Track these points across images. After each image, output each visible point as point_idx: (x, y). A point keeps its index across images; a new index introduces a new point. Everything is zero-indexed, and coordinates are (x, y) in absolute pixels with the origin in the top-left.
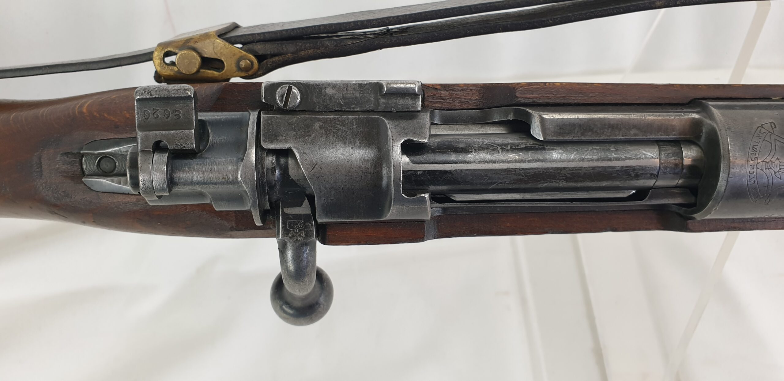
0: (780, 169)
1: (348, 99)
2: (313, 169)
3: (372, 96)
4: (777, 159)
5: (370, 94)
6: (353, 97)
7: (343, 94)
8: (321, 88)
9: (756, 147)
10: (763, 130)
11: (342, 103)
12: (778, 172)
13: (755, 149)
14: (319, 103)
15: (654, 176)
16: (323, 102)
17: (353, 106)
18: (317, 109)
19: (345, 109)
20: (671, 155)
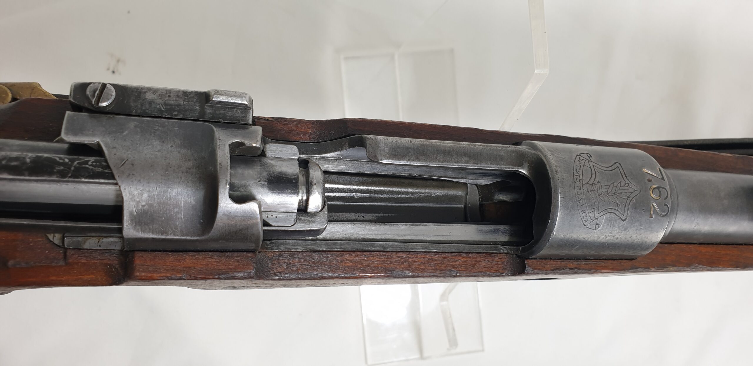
0: (602, 191)
1: (170, 105)
2: (123, 165)
3: (198, 104)
4: (599, 182)
5: (195, 102)
6: (176, 104)
7: (164, 100)
8: (140, 92)
10: (581, 158)
11: (163, 109)
12: (601, 194)
14: (136, 106)
16: (142, 106)
17: (175, 113)
18: (134, 113)
19: (166, 115)
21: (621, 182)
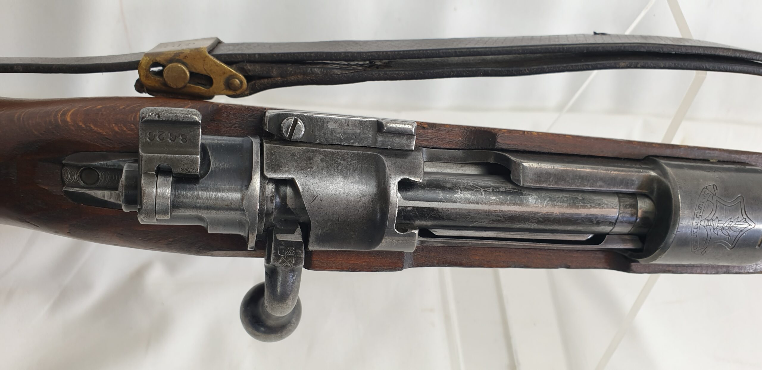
0: (718, 226)
1: (348, 134)
2: (313, 201)
3: (371, 133)
4: (717, 217)
5: (369, 131)
6: (353, 132)
7: (343, 129)
8: (323, 122)
9: (701, 206)
10: (707, 192)
11: (342, 138)
12: (716, 229)
13: (700, 208)
14: (320, 136)
15: (612, 224)
16: (325, 135)
17: (352, 141)
18: (318, 142)
19: (344, 143)
20: (628, 206)
21: (738, 218)
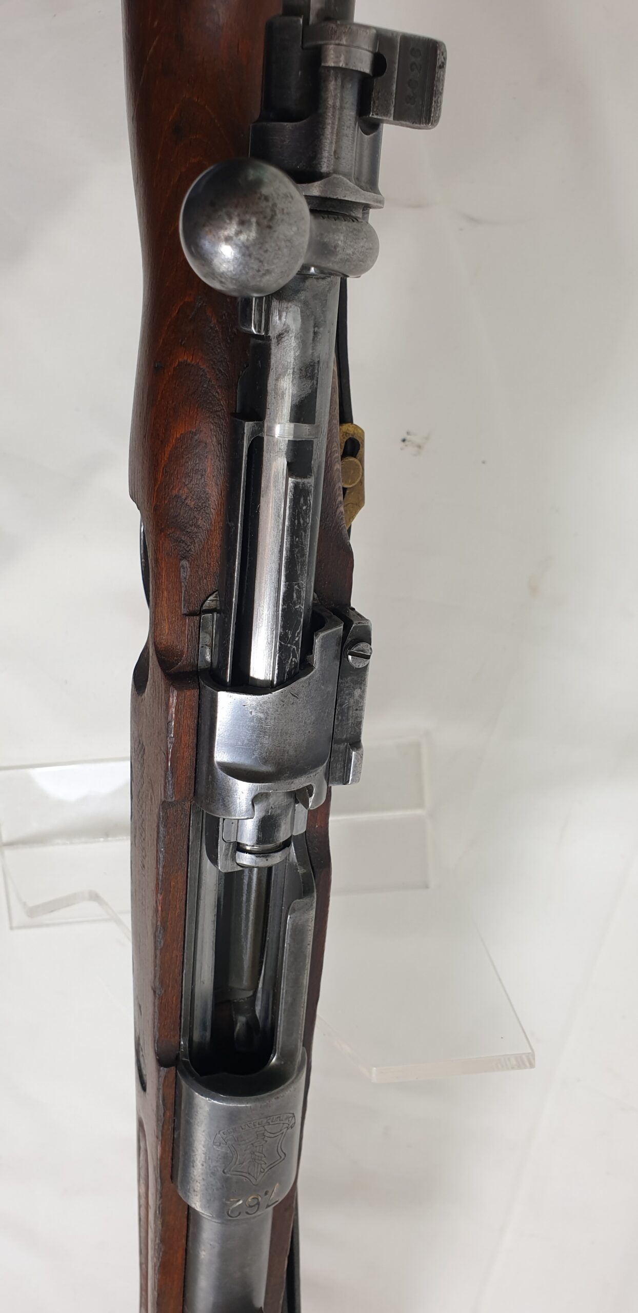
0: (256, 1147)
1: (348, 712)
2: (293, 695)
3: (348, 736)
4: (265, 1141)
5: (350, 733)
6: (350, 717)
7: (353, 706)
8: (361, 683)
10: (290, 1118)
11: (345, 706)
14: (347, 682)
16: (347, 687)
17: (340, 717)
18: (340, 681)
19: (339, 709)
21: (266, 1164)
